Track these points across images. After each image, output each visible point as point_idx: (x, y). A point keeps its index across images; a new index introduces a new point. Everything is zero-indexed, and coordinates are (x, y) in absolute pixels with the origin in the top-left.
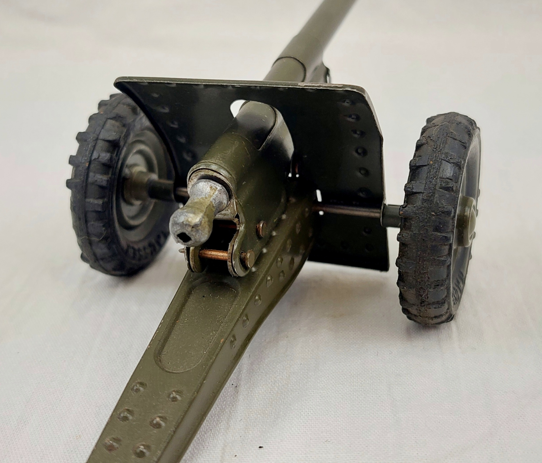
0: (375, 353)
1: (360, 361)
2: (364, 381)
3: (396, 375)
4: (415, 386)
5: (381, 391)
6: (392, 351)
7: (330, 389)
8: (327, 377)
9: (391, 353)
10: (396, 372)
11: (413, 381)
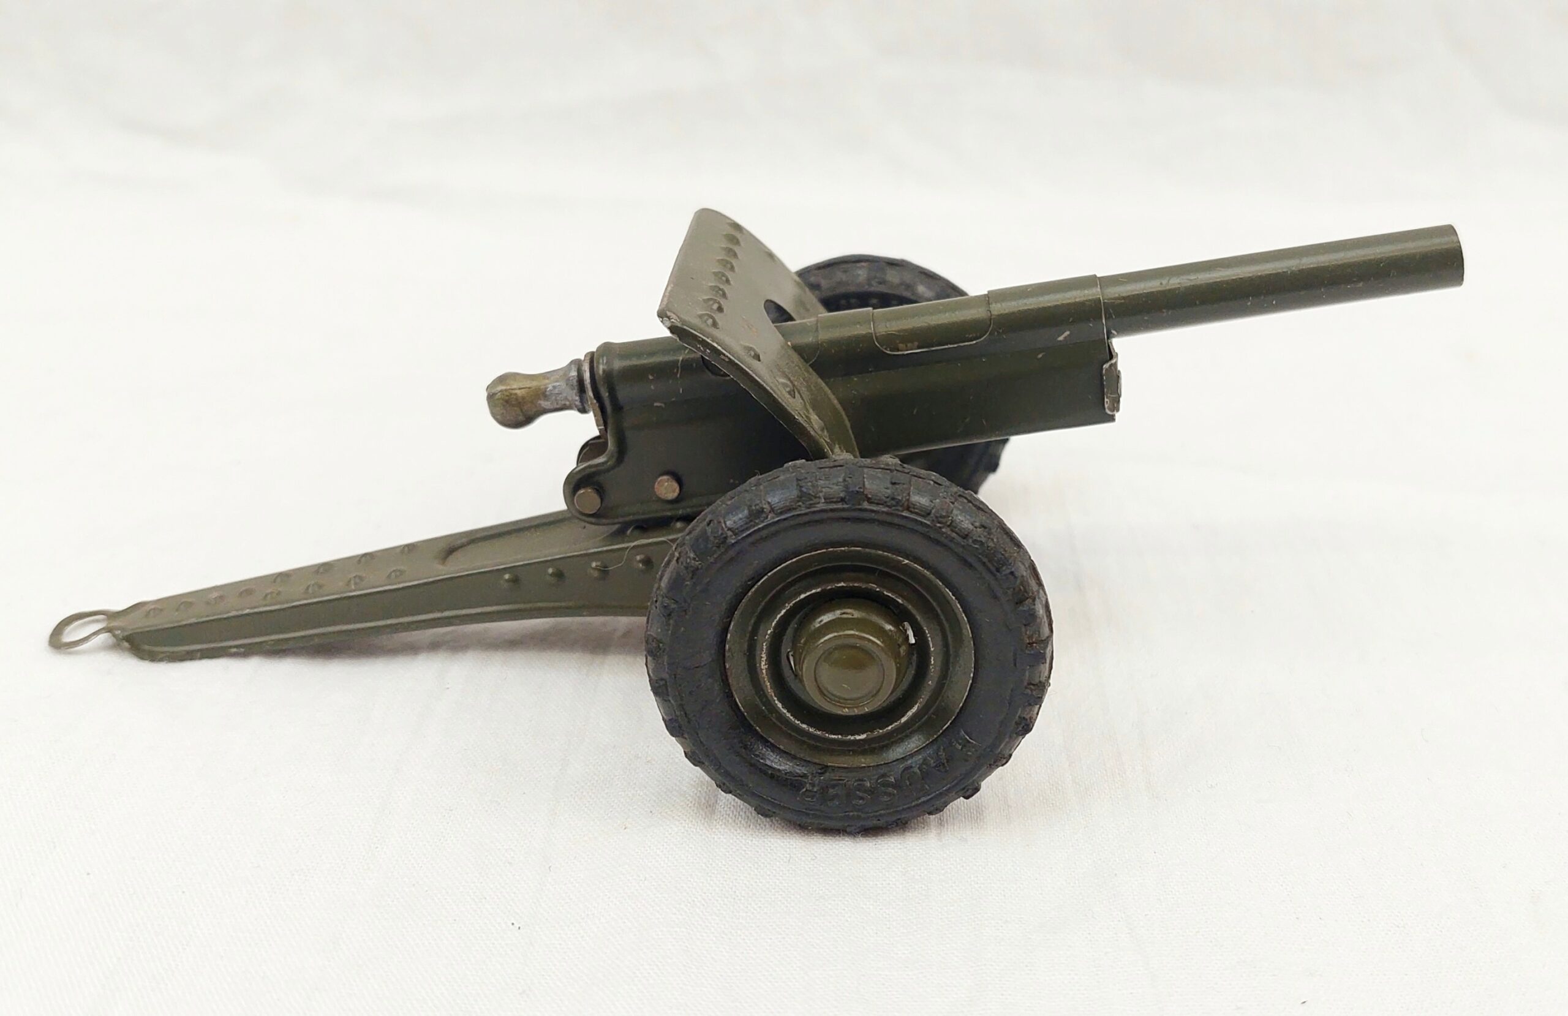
0: (786, 857)
1: (756, 871)
2: (758, 909)
3: (817, 898)
4: (850, 917)
5: (788, 928)
6: (816, 855)
7: (694, 924)
8: (692, 903)
9: (814, 858)
10: (819, 893)
11: (846, 909)
